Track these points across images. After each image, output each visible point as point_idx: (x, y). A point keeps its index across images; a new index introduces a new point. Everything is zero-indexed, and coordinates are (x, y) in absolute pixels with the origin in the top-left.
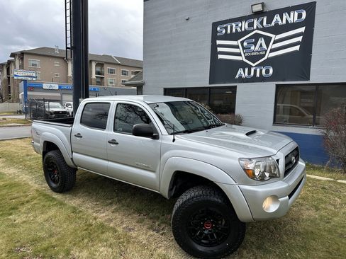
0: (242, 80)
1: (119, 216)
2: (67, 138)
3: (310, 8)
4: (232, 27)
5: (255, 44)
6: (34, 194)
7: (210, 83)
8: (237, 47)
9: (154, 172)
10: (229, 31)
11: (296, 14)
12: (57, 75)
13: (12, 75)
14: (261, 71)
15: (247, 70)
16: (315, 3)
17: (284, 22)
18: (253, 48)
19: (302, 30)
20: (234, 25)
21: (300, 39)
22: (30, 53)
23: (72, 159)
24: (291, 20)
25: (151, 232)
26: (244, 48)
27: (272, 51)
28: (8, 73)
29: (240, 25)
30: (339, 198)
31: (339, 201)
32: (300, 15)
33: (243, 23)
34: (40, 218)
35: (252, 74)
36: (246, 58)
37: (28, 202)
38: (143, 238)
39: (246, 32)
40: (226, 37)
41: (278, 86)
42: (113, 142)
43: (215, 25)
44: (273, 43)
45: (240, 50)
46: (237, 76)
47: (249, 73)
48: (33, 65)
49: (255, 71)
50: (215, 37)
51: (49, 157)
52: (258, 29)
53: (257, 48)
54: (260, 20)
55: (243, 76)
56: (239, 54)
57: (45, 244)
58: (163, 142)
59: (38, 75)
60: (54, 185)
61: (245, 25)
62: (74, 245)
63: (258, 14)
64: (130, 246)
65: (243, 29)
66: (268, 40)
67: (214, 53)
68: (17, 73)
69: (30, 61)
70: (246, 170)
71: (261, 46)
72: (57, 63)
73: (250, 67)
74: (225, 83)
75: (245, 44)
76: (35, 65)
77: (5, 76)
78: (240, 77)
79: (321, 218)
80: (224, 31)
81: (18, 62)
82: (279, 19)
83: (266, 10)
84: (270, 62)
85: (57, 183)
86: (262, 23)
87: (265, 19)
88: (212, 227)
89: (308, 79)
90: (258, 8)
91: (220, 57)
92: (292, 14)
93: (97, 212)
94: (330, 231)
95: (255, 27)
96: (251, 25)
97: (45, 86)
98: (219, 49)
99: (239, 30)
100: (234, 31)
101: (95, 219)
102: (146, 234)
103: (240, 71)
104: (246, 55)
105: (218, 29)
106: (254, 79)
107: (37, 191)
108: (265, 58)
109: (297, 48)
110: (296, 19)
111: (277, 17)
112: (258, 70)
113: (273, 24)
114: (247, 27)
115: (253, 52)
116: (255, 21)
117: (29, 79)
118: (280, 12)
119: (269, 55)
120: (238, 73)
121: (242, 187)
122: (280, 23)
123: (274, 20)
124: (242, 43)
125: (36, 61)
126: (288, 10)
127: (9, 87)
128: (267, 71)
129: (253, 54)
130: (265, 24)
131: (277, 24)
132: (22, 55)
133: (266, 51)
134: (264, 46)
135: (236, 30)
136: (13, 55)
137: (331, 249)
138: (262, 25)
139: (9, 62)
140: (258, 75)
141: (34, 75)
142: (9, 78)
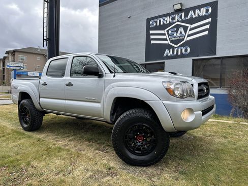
0: (168, 58)
1: (73, 143)
2: (36, 87)
3: (214, 5)
4: (160, 21)
5: (177, 32)
6: (10, 132)
7: (146, 61)
8: (164, 34)
9: (99, 102)
10: (158, 24)
11: (205, 10)
12: (39, 67)
13: (6, 67)
14: (181, 50)
15: (171, 50)
16: (217, 1)
17: (197, 15)
18: (175, 34)
19: (209, 20)
20: (162, 20)
21: (208, 26)
22: (20, 51)
23: (39, 103)
24: (201, 14)
25: (97, 151)
26: (169, 35)
27: (189, 36)
28: (4, 66)
29: (166, 19)
30: (242, 132)
31: (242, 133)
32: (207, 11)
33: (168, 17)
34: (11, 145)
35: (175, 53)
36: (171, 42)
37: (4, 136)
38: (90, 155)
39: (170, 24)
40: (156, 28)
41: (193, 60)
42: (70, 85)
43: (148, 20)
44: (190, 31)
45: (166, 37)
46: (165, 55)
47: (173, 52)
48: (22, 59)
49: (177, 51)
50: (149, 28)
51: (23, 104)
52: (178, 21)
53: (178, 35)
54: (180, 15)
55: (169, 55)
56: (166, 40)
57: (11, 159)
58: (106, 78)
59: (24, 67)
60: (25, 126)
61: (169, 19)
62: (35, 159)
63: (178, 11)
64: (80, 159)
65: (168, 22)
66: (185, 29)
67: (148, 40)
68: (10, 64)
69: (19, 56)
70: (168, 89)
71: (181, 33)
72: (39, 58)
73: (174, 48)
74: (156, 60)
75: (170, 32)
76: (23, 60)
77: (1, 68)
78: (167, 55)
79: (229, 142)
80: (155, 24)
81: (11, 58)
82: (193, 14)
83: (184, 8)
84: (188, 43)
85: (28, 123)
86: (181, 17)
87: (183, 14)
88: (143, 140)
89: (215, 54)
90: (178, 7)
91: (152, 42)
92: (202, 10)
93: (57, 141)
94: (235, 149)
95: (176, 20)
96: (173, 19)
97: (29, 74)
98: (152, 37)
99: (165, 23)
100: (162, 23)
101: (54, 144)
102: (93, 152)
103: (167, 51)
104: (171, 39)
105: (151, 23)
106: (177, 57)
107: (13, 130)
108: (184, 41)
109: (206, 33)
110: (204, 13)
111: (191, 13)
112: (180, 50)
113: (189, 17)
114: (171, 20)
115: (176, 37)
116: (177, 16)
117: (18, 68)
118: (194, 9)
119: (187, 39)
120: (166, 53)
121: (165, 102)
122: (194, 16)
123: (190, 15)
124: (168, 31)
125: (24, 57)
126: (199, 7)
127: (4, 75)
128: (186, 50)
129: (175, 39)
130: (183, 17)
131: (191, 17)
132: (14, 52)
133: (185, 36)
134: (183, 33)
135: (163, 23)
136: (7, 53)
137: (237, 159)
138: (181, 18)
139: (5, 58)
140: (179, 53)
141: (22, 65)
142: (4, 69)
